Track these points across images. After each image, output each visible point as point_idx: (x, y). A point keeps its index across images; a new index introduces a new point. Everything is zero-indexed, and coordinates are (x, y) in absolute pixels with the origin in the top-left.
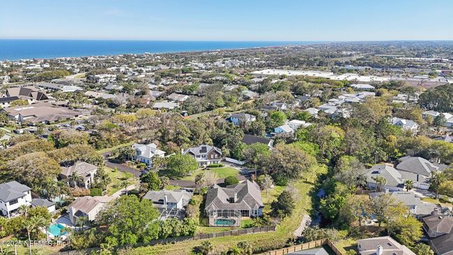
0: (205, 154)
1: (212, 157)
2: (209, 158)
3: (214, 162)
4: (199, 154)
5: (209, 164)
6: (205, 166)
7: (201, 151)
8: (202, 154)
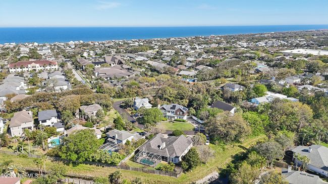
0: (174, 110)
1: (178, 113)
2: (176, 114)
3: (180, 118)
4: (169, 110)
5: (176, 118)
6: (173, 119)
7: (171, 108)
8: (172, 110)
